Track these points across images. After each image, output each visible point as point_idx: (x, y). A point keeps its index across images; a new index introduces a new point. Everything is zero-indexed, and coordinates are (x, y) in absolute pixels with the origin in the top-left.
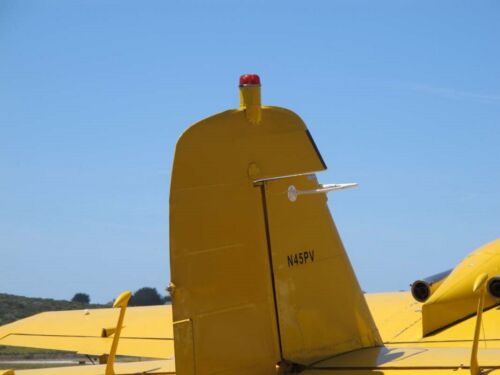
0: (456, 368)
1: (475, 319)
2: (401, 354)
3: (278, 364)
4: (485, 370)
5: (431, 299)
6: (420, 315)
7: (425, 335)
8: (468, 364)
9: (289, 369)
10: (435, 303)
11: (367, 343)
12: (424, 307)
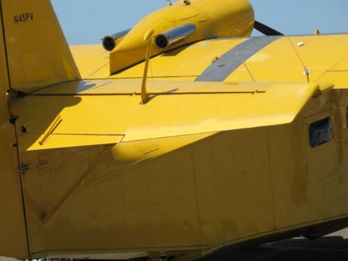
0: (132, 94)
1: (144, 63)
2: (94, 85)
3: (8, 91)
4: (152, 96)
5: (116, 49)
6: (108, 60)
7: (112, 74)
8: (140, 92)
9: (15, 95)
10: (118, 52)
11: (70, 77)
12: (111, 54)
